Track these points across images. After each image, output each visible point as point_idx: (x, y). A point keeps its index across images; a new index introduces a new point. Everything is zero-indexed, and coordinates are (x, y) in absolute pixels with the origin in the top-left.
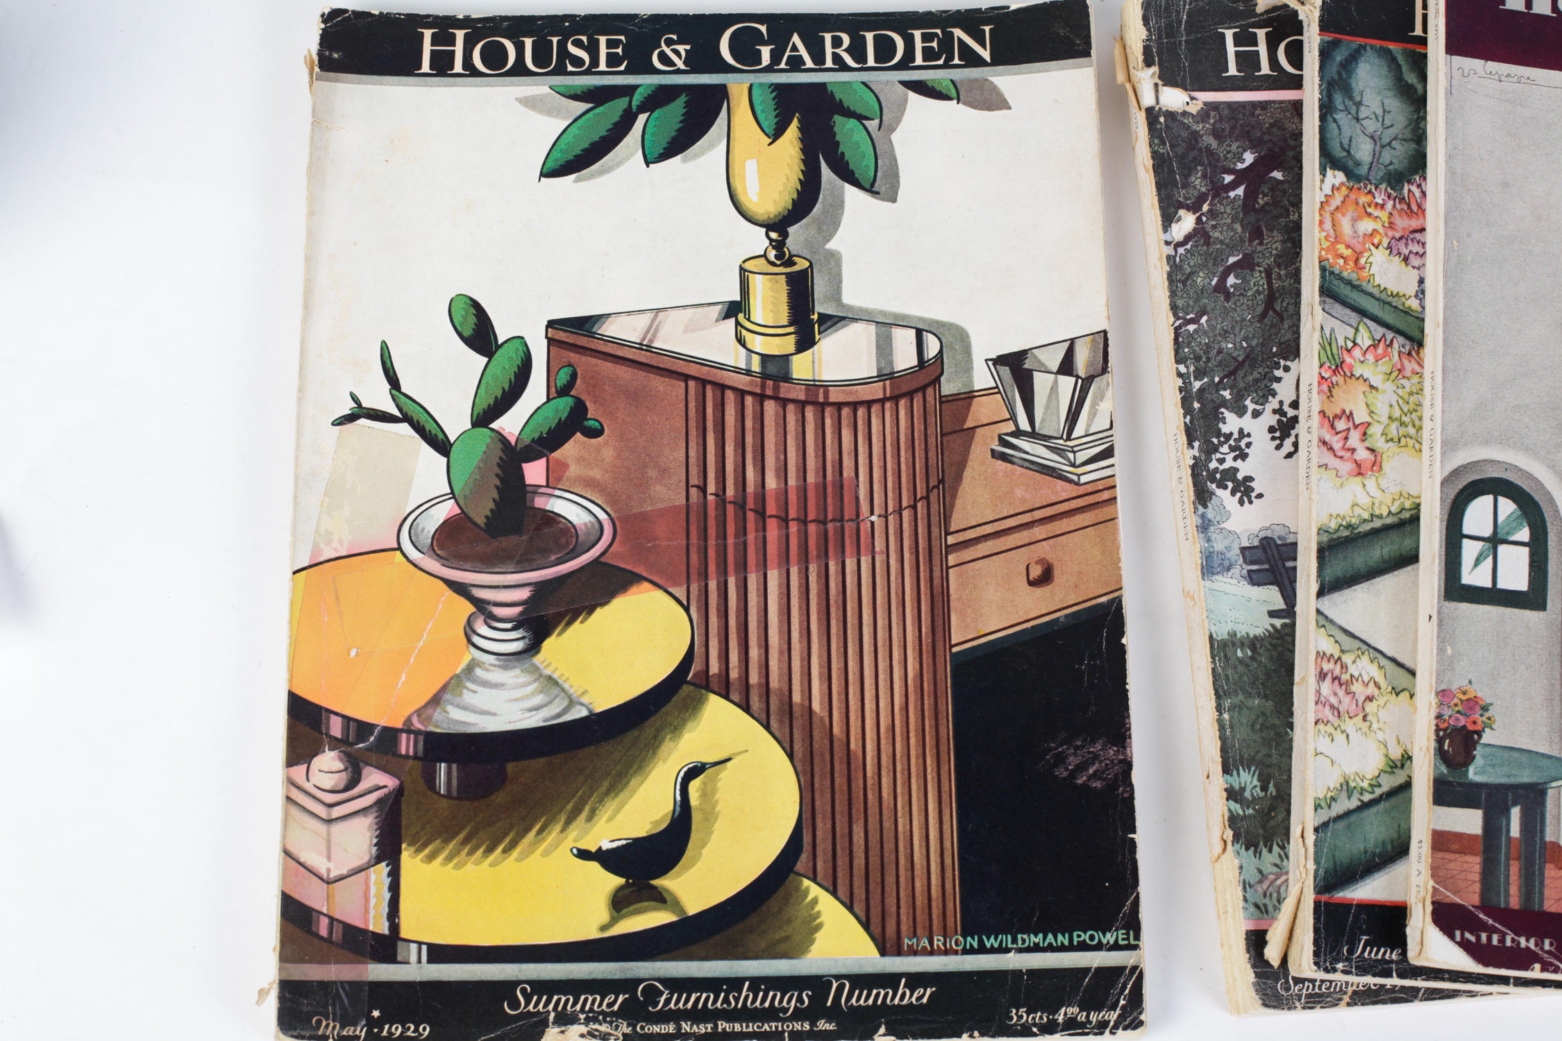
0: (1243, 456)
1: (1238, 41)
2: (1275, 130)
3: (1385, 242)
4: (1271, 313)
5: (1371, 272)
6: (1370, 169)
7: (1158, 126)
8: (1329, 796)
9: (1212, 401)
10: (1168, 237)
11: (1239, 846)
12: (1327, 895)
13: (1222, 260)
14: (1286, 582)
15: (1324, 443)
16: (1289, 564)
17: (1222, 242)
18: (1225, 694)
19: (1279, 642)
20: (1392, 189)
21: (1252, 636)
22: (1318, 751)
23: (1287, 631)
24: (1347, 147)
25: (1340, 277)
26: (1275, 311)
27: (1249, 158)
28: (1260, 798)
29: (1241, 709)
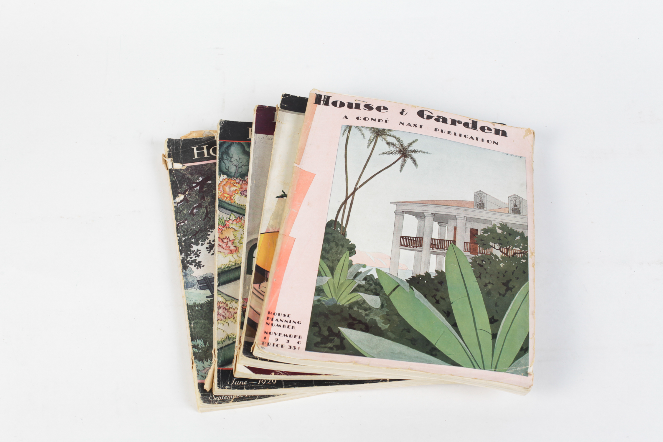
0: (198, 256)
1: (197, 149)
2: (209, 171)
3: (240, 192)
4: (207, 218)
5: (235, 200)
6: (235, 174)
7: (173, 173)
8: (222, 340)
9: (189, 242)
10: (175, 201)
11: (196, 360)
12: (222, 368)
13: (192, 206)
14: (212, 288)
15: (220, 245)
16: (212, 283)
17: (192, 201)
18: (192, 320)
19: (210, 304)
20: (242, 178)
21: (201, 303)
22: (219, 328)
23: (212, 301)
24: (227, 169)
25: (225, 202)
26: (208, 217)
27: (201, 179)
28: (204, 347)
29: (197, 323)
